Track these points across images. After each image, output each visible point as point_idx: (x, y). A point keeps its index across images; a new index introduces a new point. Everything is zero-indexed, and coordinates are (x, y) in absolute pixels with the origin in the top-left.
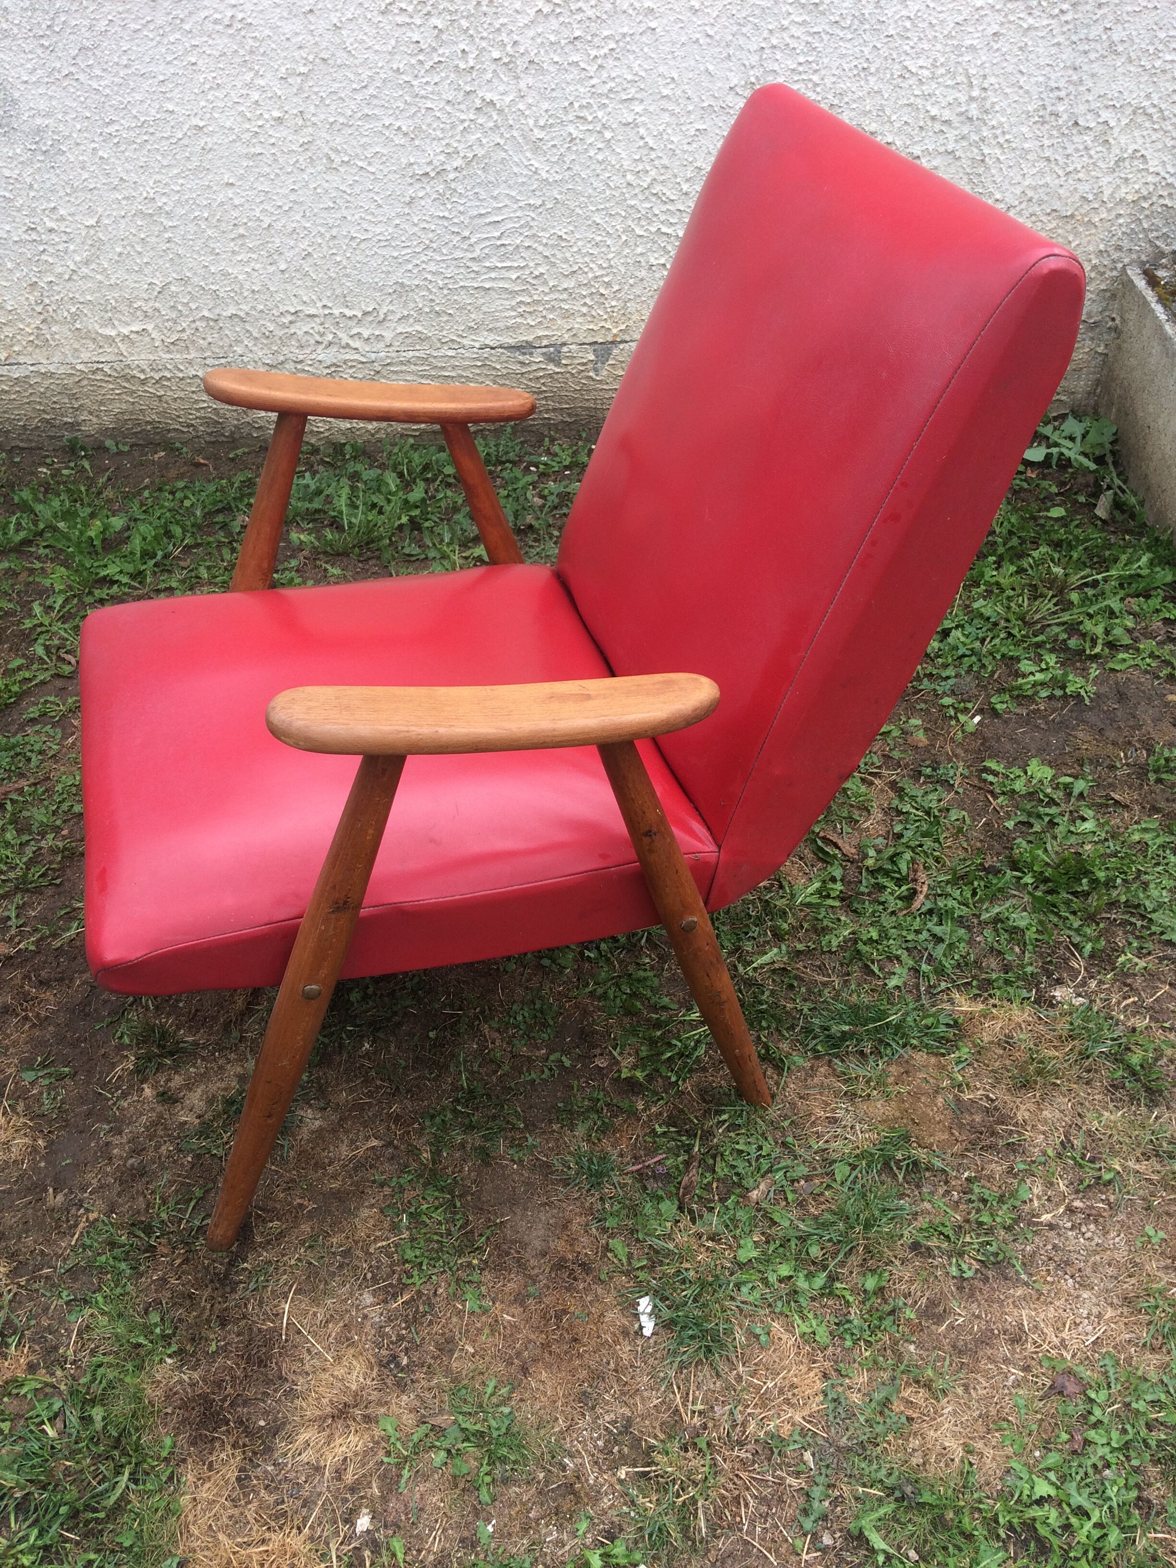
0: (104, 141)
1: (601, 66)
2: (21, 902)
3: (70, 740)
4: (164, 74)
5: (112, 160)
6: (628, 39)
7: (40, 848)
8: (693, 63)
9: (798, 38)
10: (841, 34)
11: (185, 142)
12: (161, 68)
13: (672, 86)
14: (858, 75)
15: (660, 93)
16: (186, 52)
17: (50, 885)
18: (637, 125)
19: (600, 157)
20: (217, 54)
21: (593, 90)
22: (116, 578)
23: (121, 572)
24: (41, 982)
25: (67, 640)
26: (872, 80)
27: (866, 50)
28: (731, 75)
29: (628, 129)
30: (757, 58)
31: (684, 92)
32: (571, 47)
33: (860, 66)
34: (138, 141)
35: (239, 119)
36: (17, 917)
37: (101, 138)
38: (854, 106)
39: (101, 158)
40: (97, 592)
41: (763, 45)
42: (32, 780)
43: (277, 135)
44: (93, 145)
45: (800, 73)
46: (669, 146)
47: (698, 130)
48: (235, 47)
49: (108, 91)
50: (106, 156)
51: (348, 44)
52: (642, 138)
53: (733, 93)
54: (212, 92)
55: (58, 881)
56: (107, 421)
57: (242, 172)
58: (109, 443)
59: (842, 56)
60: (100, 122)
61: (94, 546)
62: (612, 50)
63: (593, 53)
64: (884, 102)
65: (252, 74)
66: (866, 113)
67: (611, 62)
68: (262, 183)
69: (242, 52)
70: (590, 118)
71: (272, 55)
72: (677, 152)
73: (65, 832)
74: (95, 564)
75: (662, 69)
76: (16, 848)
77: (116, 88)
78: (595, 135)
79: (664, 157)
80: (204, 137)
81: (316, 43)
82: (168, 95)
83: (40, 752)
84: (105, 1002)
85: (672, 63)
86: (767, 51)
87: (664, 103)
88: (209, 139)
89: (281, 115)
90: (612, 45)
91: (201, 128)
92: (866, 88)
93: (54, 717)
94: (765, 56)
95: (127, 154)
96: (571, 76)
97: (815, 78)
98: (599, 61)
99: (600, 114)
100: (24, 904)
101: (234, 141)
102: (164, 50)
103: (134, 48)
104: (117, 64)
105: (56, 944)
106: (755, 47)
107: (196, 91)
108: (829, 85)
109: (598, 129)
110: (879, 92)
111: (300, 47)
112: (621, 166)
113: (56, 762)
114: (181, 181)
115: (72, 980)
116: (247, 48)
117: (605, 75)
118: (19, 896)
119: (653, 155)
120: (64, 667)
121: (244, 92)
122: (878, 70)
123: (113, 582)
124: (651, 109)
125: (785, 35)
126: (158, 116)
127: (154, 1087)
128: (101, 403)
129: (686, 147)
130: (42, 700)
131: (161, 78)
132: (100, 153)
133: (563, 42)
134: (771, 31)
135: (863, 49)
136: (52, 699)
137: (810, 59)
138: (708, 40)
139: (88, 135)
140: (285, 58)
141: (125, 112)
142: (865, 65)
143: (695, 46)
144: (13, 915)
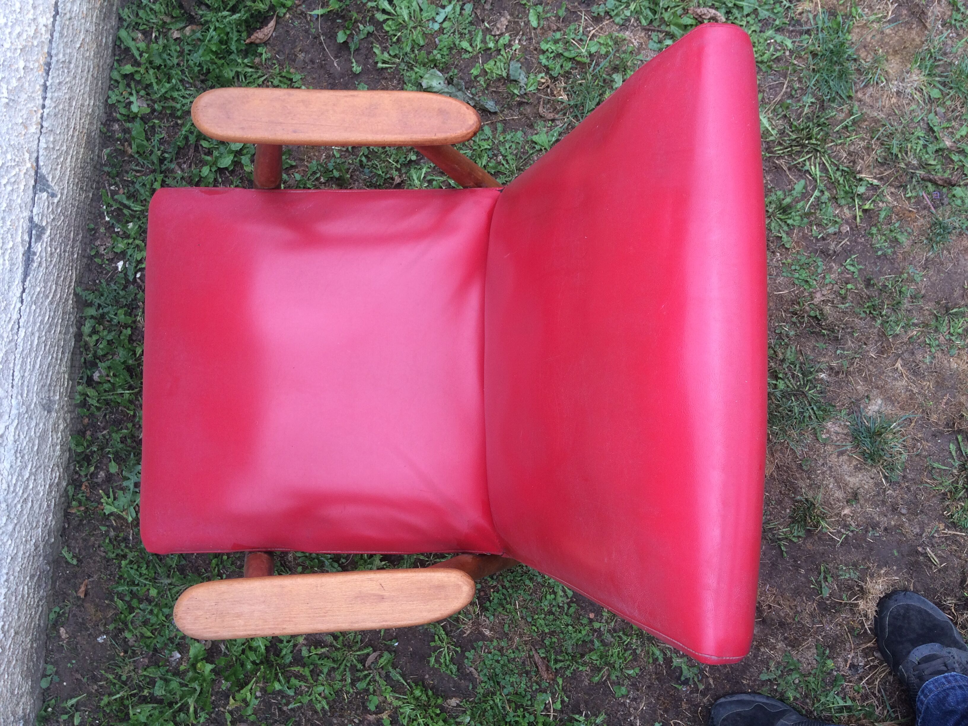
56: (27, 687)
58: (44, 684)
73: (592, 616)
93: (456, 652)
128: (12, 693)
136: (432, 660)
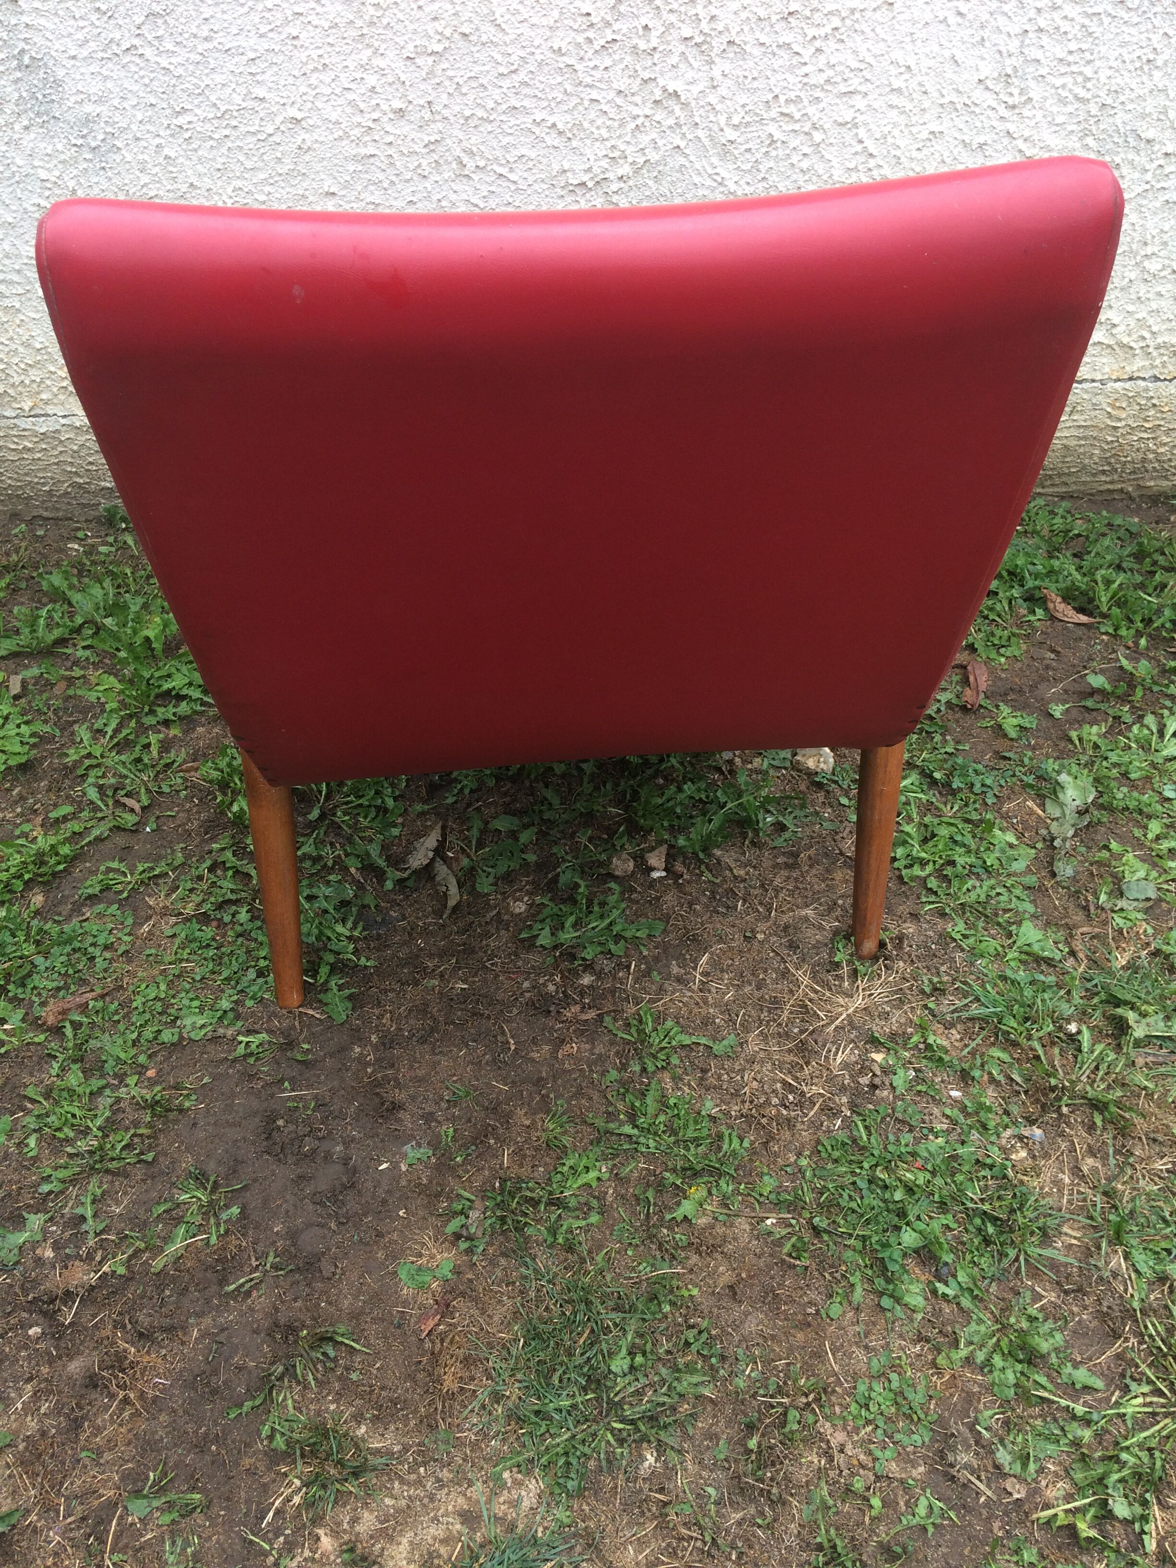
0: (172, 135)
1: (819, 50)
2: (99, 1192)
3: (146, 928)
4: (256, 50)
5: (181, 160)
6: (857, 15)
7: (118, 1100)
8: (936, 48)
9: (1072, 20)
10: (1126, 16)
11: (276, 138)
12: (252, 42)
13: (907, 76)
14: (1141, 68)
15: (890, 85)
16: (287, 21)
17: (139, 1162)
18: (856, 126)
19: (805, 164)
20: (326, 25)
21: (805, 80)
22: (184, 692)
23: (190, 684)
24: (141, 1335)
25: (126, 777)
26: (1157, 74)
27: (1155, 38)
28: (982, 64)
29: (844, 130)
30: (1016, 43)
31: (920, 84)
32: (783, 24)
33: (1144, 58)
34: (216, 136)
35: (349, 110)
36: (95, 1215)
37: (168, 132)
38: (1130, 107)
39: (167, 157)
40: (160, 710)
41: (1027, 27)
42: (98, 991)
43: (398, 132)
44: (158, 141)
45: (1069, 64)
46: (894, 152)
47: (932, 133)
48: (351, 17)
49: (180, 71)
50: (173, 154)
51: (497, 16)
52: (861, 142)
53: (982, 87)
54: (316, 75)
55: (149, 1157)
57: (348, 178)
59: (1124, 44)
60: (168, 111)
61: (153, 650)
62: (836, 29)
63: (811, 32)
64: (1168, 103)
65: (369, 52)
66: (1144, 116)
67: (832, 44)
68: (372, 193)
69: (359, 23)
70: (797, 116)
71: (397, 27)
72: (903, 160)
73: (151, 1073)
74: (157, 675)
75: (897, 55)
76: (85, 1100)
77: (191, 68)
78: (802, 137)
79: (886, 166)
80: (302, 132)
81: (456, 14)
82: (259, 78)
83: (106, 948)
84: (240, 1369)
85: (909, 47)
86: (1030, 35)
87: (894, 99)
88: (306, 136)
89: (403, 106)
90: (836, 22)
91: (299, 121)
92: (1149, 85)
93: (122, 892)
94: (1027, 42)
95: (200, 153)
96: (780, 62)
97: (1088, 71)
98: (818, 44)
99: (811, 110)
100: (103, 1194)
101: (341, 138)
102: (257, 20)
103: (219, 15)
104: (195, 36)
105: (158, 1264)
106: (1018, 30)
107: (296, 73)
108: (1103, 80)
109: (806, 129)
110: (1164, 90)
111: (435, 19)
112: (830, 177)
113: (129, 961)
114: (267, 189)
115: (184, 1328)
116: (367, 18)
117: (822, 60)
118: (94, 1181)
119: (872, 163)
120: (125, 815)
121: (358, 75)
122: (1166, 63)
123: (180, 698)
124: (876, 105)
125: (1056, 15)
126: (244, 105)
127: (335, 1534)
129: (915, 154)
130: (103, 868)
131: (252, 55)
132: (166, 151)
133: (774, 18)
134: (1039, 10)
135: (1151, 36)
136: (115, 865)
137: (1084, 46)
138: (959, 20)
139: (152, 129)
140: (415, 32)
141: (201, 99)
142: (1151, 57)
143: (942, 27)
144: (89, 1214)
